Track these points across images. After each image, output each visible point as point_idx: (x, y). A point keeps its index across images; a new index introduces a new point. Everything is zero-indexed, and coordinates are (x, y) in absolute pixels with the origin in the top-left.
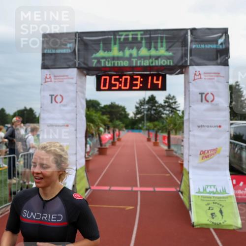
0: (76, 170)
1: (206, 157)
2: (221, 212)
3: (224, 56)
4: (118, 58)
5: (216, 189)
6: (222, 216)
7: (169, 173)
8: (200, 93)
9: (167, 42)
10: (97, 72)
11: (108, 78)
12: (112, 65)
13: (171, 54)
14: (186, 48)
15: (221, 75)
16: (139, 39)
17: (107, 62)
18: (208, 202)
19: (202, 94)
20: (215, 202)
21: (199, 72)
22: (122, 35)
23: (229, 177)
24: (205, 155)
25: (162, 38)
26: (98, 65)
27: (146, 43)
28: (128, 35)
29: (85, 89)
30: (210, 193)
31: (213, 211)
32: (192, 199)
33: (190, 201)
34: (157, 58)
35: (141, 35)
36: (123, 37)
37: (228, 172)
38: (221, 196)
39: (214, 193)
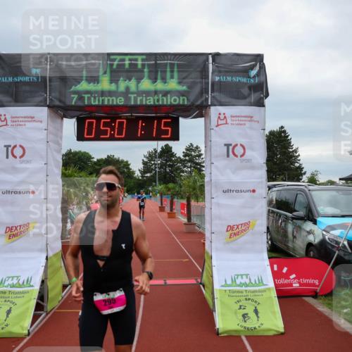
0: (47, 258)
1: (235, 234)
2: (256, 311)
3: (259, 93)
4: (110, 93)
5: (250, 280)
6: (258, 317)
7: (188, 257)
8: (225, 145)
9: (179, 71)
10: (78, 113)
11: (94, 121)
12: (101, 103)
13: (185, 88)
14: (207, 81)
15: (254, 119)
16: (140, 66)
17: (92, 99)
18: (238, 299)
19: (228, 145)
20: (248, 298)
21: (224, 114)
22: (114, 60)
23: (267, 262)
24: (235, 231)
25: (172, 66)
26: (80, 104)
27: (150, 72)
28: (124, 60)
29: (61, 138)
30: (241, 285)
31: (245, 311)
32: (217, 295)
33: (213, 298)
34: (166, 93)
35: (143, 60)
36: (116, 63)
37: (265, 255)
38: (257, 288)
39: (247, 286)
